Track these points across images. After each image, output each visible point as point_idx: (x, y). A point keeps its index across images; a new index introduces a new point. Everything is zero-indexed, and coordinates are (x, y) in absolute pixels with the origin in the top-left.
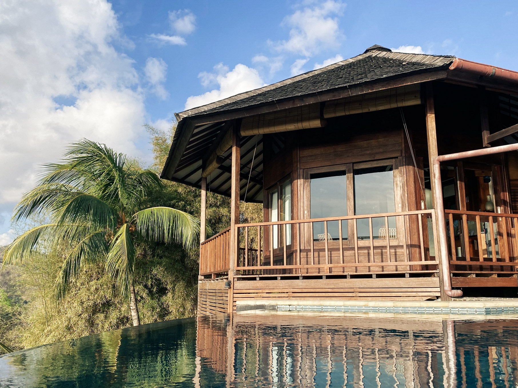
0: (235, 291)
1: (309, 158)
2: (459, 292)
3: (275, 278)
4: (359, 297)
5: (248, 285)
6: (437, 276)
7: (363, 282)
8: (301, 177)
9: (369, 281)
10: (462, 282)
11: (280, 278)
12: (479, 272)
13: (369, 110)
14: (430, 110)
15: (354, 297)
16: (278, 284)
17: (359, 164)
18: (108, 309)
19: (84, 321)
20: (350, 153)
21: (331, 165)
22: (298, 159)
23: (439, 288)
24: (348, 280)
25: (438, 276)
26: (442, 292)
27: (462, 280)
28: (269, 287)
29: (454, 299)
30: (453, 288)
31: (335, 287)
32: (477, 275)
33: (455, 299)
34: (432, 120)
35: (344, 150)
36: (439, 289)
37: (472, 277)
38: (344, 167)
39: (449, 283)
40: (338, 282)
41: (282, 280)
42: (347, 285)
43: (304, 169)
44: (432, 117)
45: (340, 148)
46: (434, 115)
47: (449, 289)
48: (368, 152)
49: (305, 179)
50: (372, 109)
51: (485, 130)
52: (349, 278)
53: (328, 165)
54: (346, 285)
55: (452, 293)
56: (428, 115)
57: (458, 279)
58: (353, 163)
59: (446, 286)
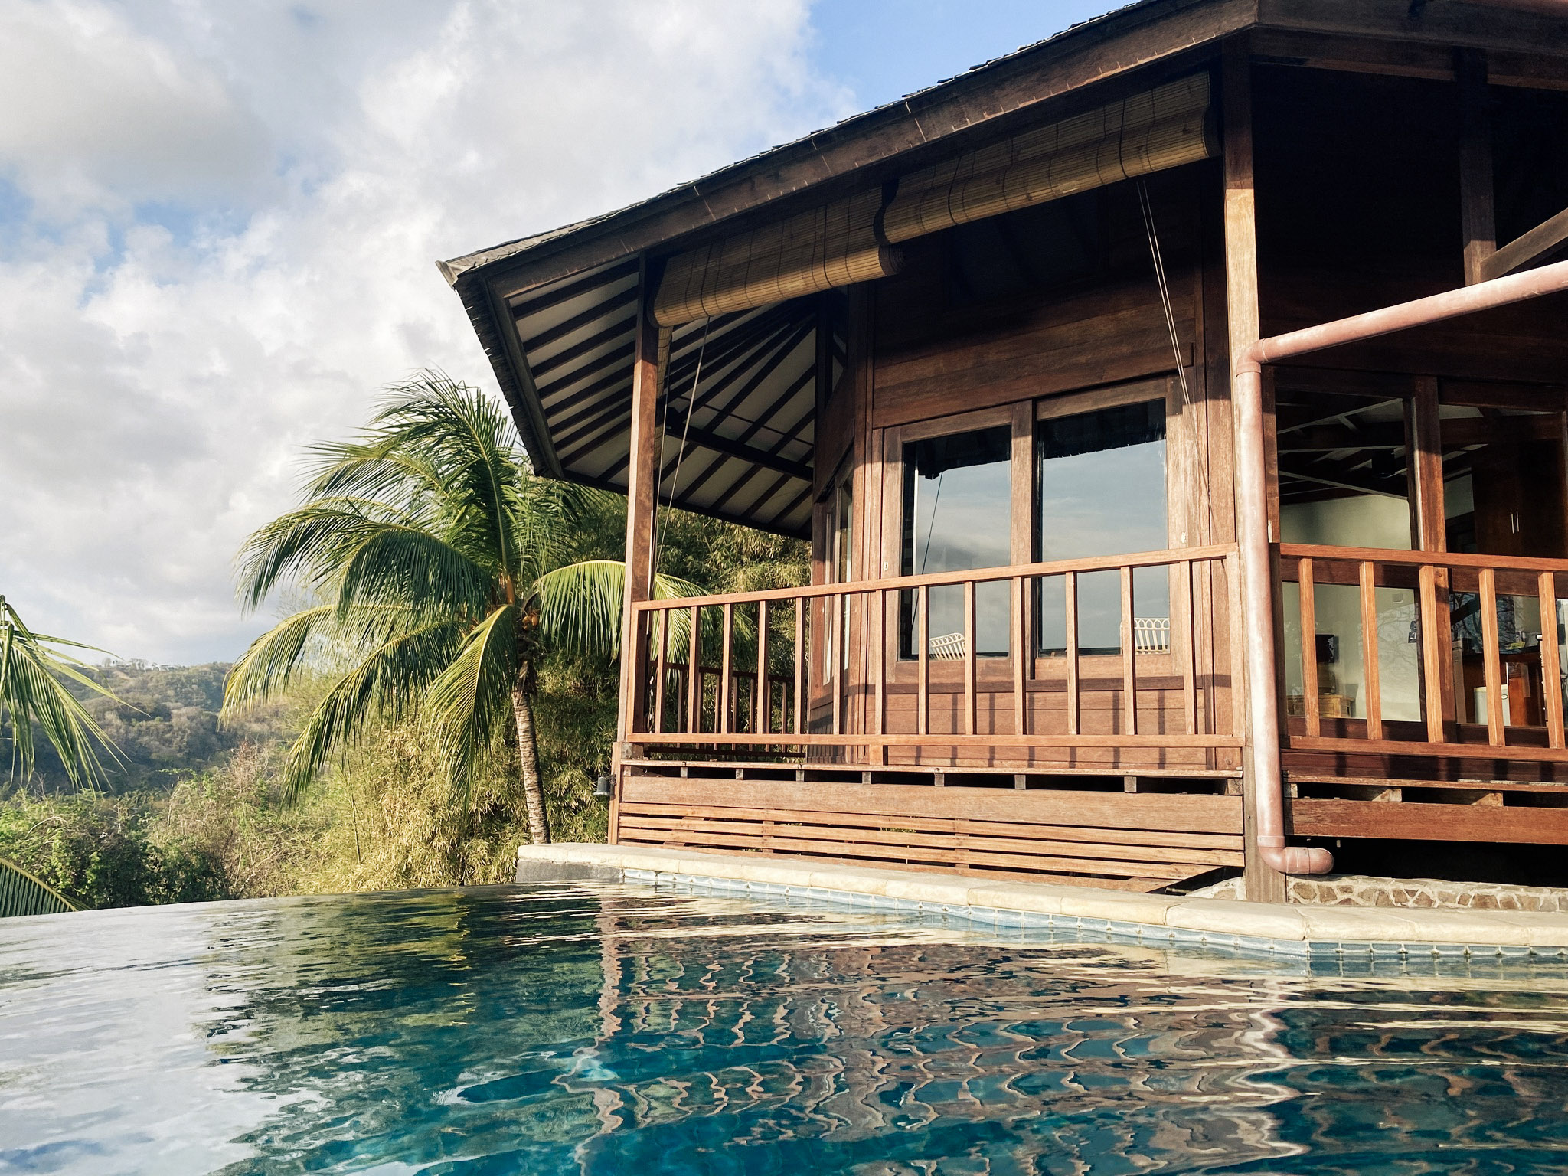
0: (626, 808)
1: (900, 392)
2: (1317, 857)
3: (729, 774)
4: (971, 850)
5: (659, 791)
6: (1235, 793)
7: (986, 800)
8: (876, 454)
9: (1003, 799)
10: (1336, 818)
11: (742, 775)
12: (1418, 783)
13: (1029, 198)
14: (1238, 171)
15: (953, 849)
16: (737, 792)
17: (1053, 401)
18: (501, 828)
19: (438, 856)
20: (1027, 368)
21: (964, 409)
22: (870, 395)
23: (1241, 838)
24: (939, 789)
25: (1238, 790)
26: (1250, 851)
27: (1338, 810)
28: (711, 799)
29: (1298, 880)
30: (1291, 840)
31: (899, 813)
32: (1409, 795)
33: (1303, 881)
34: (1244, 211)
35: (1007, 356)
36: (1236, 842)
37: (1385, 800)
38: (1007, 414)
39: (1273, 822)
40: (906, 795)
41: (747, 782)
42: (935, 807)
43: (884, 428)
44: (1245, 199)
45: (995, 354)
46: (1249, 194)
47: (1274, 845)
48: (1082, 359)
49: (887, 461)
50: (1041, 194)
51: (1475, 239)
52: (940, 783)
53: (954, 411)
54: (932, 809)
55: (1284, 860)
56: (1229, 192)
57: (1321, 805)
58: (1036, 401)
59: (1263, 830)
